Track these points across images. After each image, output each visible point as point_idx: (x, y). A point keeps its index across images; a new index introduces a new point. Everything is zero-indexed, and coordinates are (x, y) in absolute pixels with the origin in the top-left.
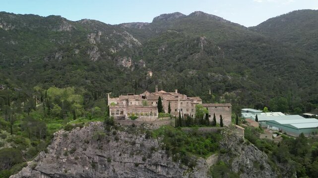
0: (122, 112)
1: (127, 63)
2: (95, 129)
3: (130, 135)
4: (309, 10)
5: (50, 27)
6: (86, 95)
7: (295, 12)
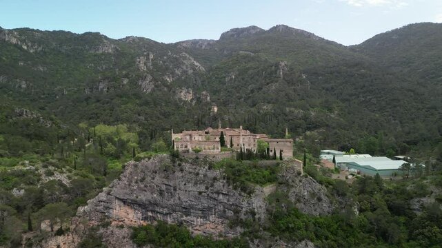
0: (186, 147)
1: (186, 96)
2: (162, 160)
3: (194, 167)
4: (429, 23)
5: (87, 47)
6: (140, 134)
7: (410, 26)
